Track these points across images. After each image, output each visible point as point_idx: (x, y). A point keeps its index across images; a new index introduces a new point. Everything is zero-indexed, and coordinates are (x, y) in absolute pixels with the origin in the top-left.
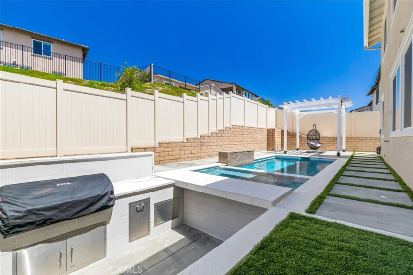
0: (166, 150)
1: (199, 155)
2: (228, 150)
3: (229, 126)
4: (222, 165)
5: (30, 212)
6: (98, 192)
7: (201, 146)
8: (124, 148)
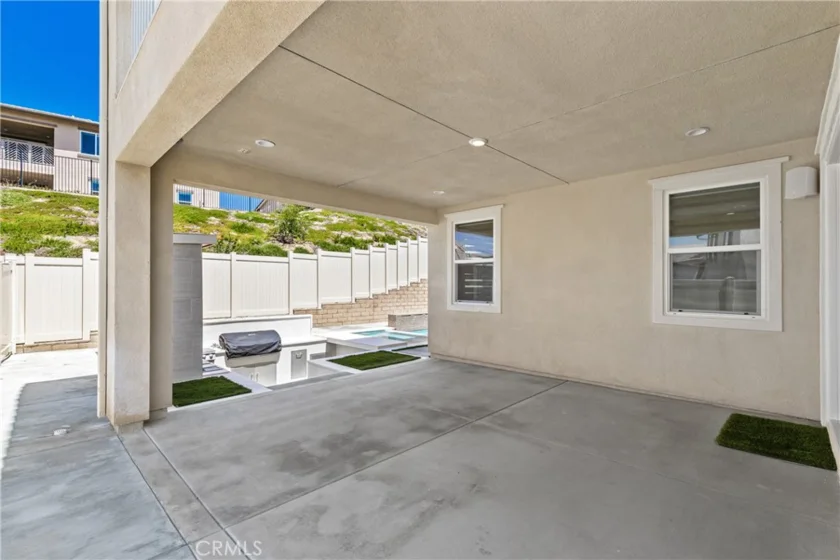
0: (329, 311)
1: (371, 317)
2: (397, 313)
3: (416, 281)
4: (391, 329)
5: (240, 347)
6: (271, 340)
7: (374, 307)
8: (285, 310)
